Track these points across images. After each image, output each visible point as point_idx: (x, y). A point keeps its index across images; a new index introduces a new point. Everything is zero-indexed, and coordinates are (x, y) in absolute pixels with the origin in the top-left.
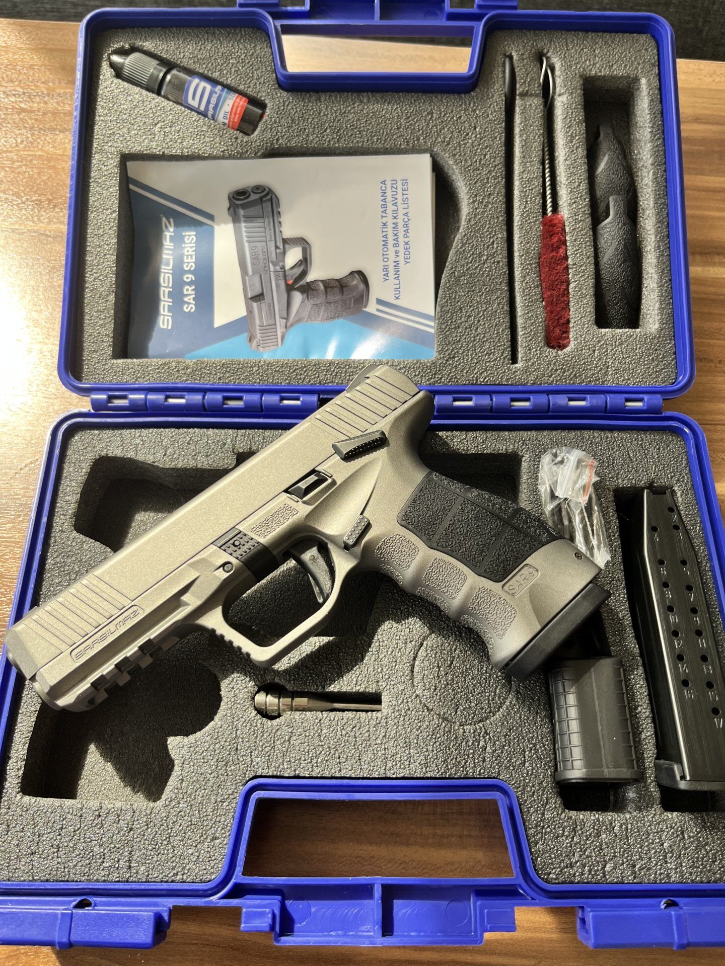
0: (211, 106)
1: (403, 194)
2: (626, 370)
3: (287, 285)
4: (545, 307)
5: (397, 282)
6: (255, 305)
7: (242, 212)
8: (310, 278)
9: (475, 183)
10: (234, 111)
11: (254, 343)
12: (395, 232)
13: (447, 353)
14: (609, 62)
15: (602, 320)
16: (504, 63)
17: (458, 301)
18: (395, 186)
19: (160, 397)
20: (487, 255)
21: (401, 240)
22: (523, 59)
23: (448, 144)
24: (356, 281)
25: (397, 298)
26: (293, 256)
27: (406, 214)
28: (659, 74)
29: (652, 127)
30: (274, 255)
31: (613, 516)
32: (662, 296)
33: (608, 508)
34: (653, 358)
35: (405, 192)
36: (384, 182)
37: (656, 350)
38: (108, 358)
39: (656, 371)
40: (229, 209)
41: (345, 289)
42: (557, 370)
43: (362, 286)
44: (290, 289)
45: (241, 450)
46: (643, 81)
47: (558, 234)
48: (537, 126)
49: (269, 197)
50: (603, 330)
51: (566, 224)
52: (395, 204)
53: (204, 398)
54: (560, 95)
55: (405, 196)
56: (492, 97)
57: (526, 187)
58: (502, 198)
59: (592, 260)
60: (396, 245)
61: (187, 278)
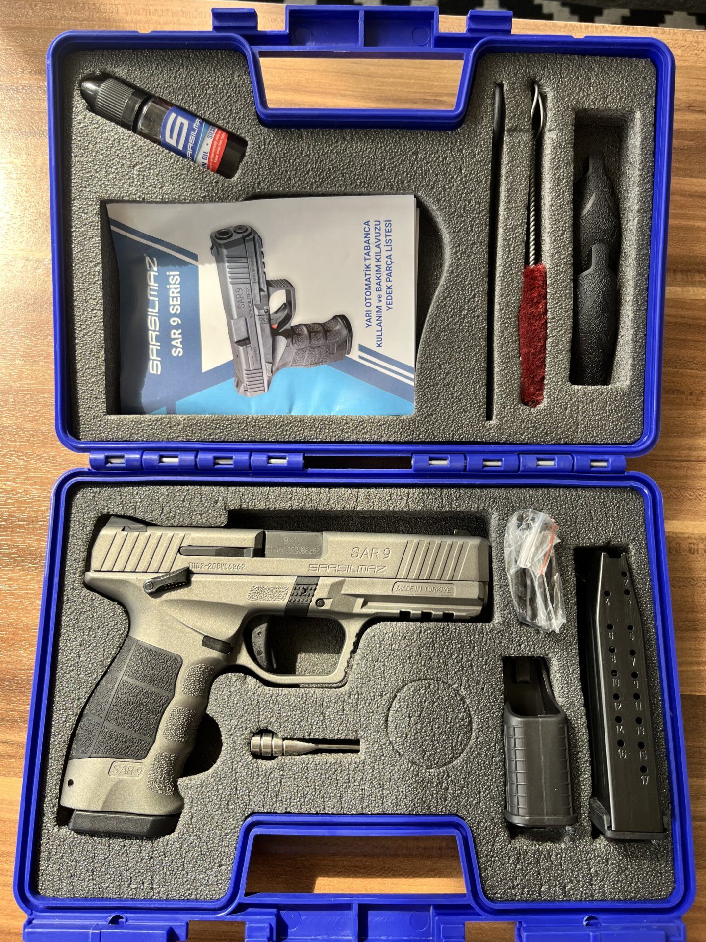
0: (190, 145)
1: (386, 236)
2: (595, 427)
3: (271, 329)
4: (521, 363)
5: (380, 328)
6: (241, 348)
7: (225, 252)
8: (294, 322)
9: (459, 231)
10: (213, 151)
11: (242, 389)
12: (378, 276)
13: (425, 410)
14: (604, 93)
15: (576, 376)
16: (494, 93)
17: (438, 358)
18: (378, 227)
19: (153, 457)
20: (468, 309)
21: (384, 284)
22: (514, 89)
23: (433, 188)
24: (339, 326)
25: (379, 346)
26: (277, 299)
27: (389, 257)
28: (655, 108)
29: (643, 169)
30: (258, 298)
31: (571, 574)
32: (636, 352)
33: (567, 566)
34: (621, 415)
35: (388, 234)
36: (367, 223)
37: (625, 407)
38: (103, 414)
39: (624, 428)
40: (212, 249)
41: (328, 334)
42: (529, 428)
43: (345, 332)
44: (274, 333)
45: (232, 508)
46: (638, 115)
47: (538, 287)
48: (524, 167)
49: (252, 237)
50: (576, 387)
51: (548, 275)
52: (378, 246)
53: (196, 457)
54: (550, 131)
55: (388, 238)
56: (479, 135)
57: (509, 235)
58: (485, 248)
59: (570, 313)
60: (379, 289)
61: (174, 321)
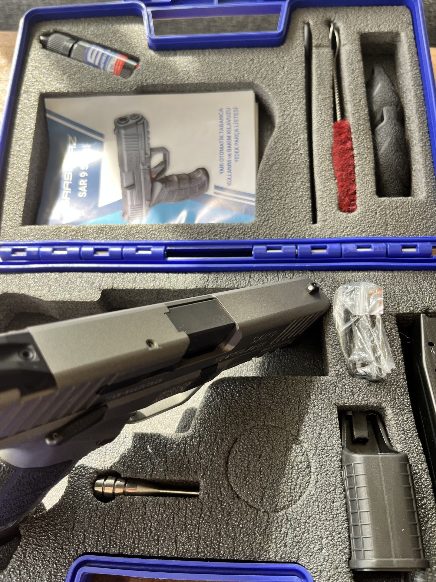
0: (103, 61)
1: (235, 118)
2: (402, 226)
3: (152, 178)
4: (338, 183)
5: (229, 174)
6: (128, 192)
7: (123, 132)
8: (168, 173)
10: (117, 64)
11: (126, 217)
12: (229, 142)
13: (263, 217)
14: (377, 24)
15: (381, 191)
16: (303, 28)
17: (271, 181)
18: (228, 112)
19: (48, 249)
20: (293, 149)
21: (233, 147)
22: (317, 25)
23: (265, 79)
24: (200, 175)
25: (229, 184)
26: (157, 159)
27: (237, 130)
28: (414, 29)
29: (411, 62)
30: (143, 159)
31: (396, 335)
32: (427, 173)
33: (391, 329)
34: (423, 218)
35: (236, 116)
36: (221, 110)
37: (425, 212)
38: (19, 225)
39: (426, 227)
40: (114, 130)
41: (192, 180)
42: (347, 227)
43: (204, 178)
44: (153, 180)
45: (105, 288)
46: (403, 35)
48: (328, 65)
49: (142, 122)
50: (383, 199)
51: (351, 127)
52: (229, 124)
53: (80, 250)
54: (344, 45)
56: (295, 49)
57: (321, 104)
58: (303, 112)
59: (372, 151)
60: (229, 150)
61: (83, 175)
